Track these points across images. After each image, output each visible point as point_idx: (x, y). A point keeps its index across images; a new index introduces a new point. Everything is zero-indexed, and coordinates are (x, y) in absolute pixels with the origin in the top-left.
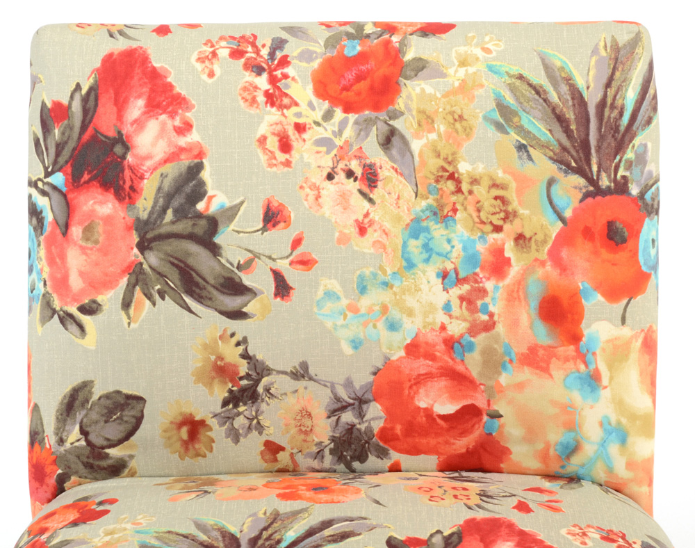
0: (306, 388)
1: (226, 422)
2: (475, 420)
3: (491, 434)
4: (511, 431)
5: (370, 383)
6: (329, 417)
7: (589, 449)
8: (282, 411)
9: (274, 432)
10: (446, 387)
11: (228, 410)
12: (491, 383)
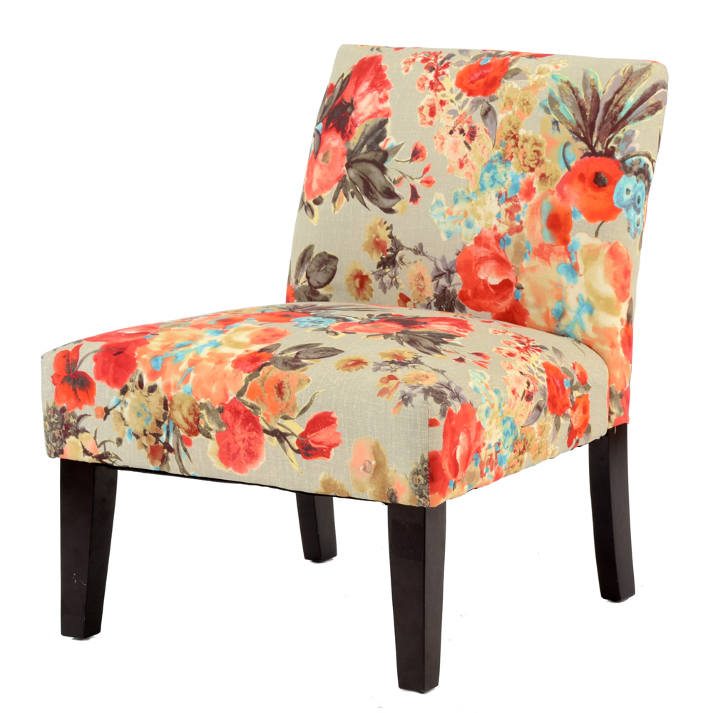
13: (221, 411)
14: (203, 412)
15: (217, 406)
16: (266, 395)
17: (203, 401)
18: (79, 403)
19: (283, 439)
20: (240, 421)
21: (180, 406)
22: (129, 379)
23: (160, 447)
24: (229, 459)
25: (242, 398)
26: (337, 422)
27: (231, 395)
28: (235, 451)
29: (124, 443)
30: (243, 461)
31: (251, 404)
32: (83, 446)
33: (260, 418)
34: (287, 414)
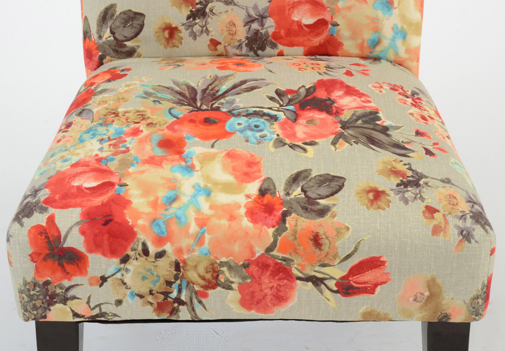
0: (232, 10)
1: (189, 28)
2: (324, 27)
3: (333, 35)
4: (344, 33)
5: (267, 7)
6: (245, 26)
7: (386, 43)
8: (220, 22)
9: (215, 34)
10: (309, 9)
11: (190, 22)
12: (333, 7)
13: (246, 266)
14: (225, 269)
15: (241, 263)
16: (301, 248)
17: (224, 259)
18: (68, 275)
19: (319, 283)
20: (268, 273)
21: (196, 267)
22: (129, 248)
23: (170, 302)
24: (253, 304)
25: (271, 253)
26: (387, 264)
27: (258, 252)
28: (261, 297)
29: (124, 304)
30: (269, 304)
31: (282, 257)
32: (73, 311)
33: (293, 268)
34: (326, 262)
